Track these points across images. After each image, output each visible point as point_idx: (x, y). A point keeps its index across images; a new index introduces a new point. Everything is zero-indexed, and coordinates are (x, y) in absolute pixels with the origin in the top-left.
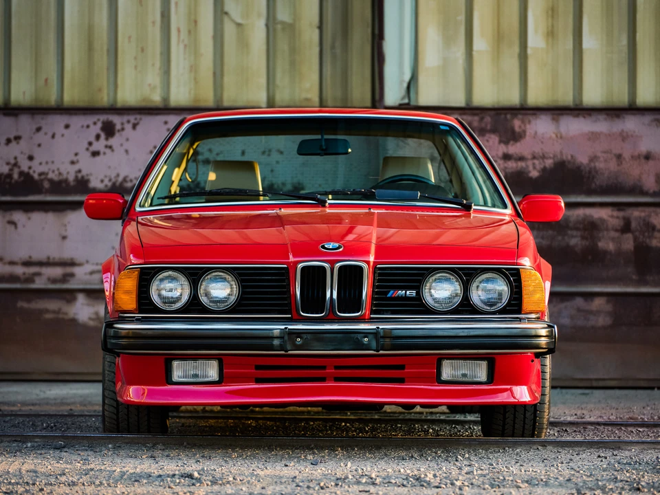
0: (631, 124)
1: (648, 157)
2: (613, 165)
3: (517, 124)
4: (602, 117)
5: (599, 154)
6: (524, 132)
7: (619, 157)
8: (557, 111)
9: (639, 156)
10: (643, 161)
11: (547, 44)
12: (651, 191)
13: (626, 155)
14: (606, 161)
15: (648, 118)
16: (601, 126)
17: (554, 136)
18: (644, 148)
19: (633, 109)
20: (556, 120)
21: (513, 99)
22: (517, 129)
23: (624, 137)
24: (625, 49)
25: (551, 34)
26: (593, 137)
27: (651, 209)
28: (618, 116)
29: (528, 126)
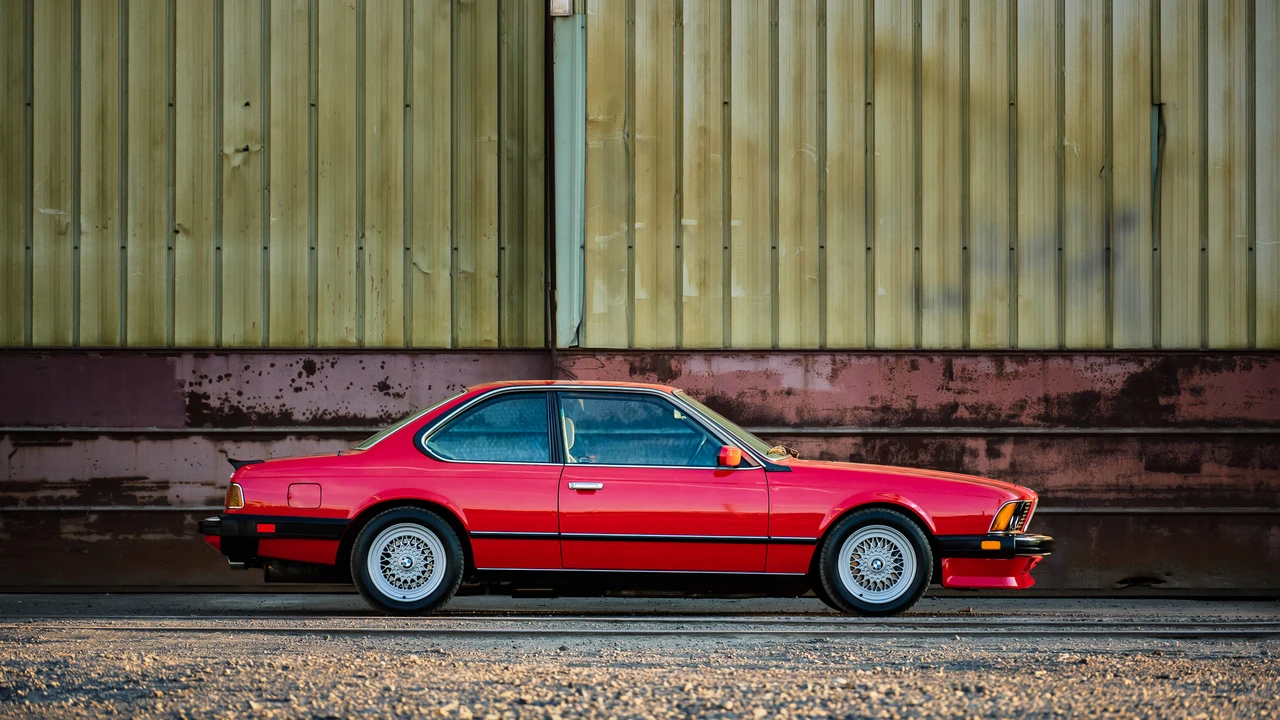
0: (774, 363)
1: (789, 392)
2: (758, 400)
3: (673, 363)
4: (749, 357)
5: (746, 390)
6: (680, 370)
7: (764, 392)
8: (709, 353)
9: (781, 392)
10: (785, 396)
11: (700, 291)
12: (792, 423)
13: (770, 391)
14: (752, 396)
15: (788, 359)
16: (748, 365)
17: (706, 374)
18: (785, 384)
19: (776, 351)
20: (708, 360)
21: (670, 342)
22: (673, 368)
23: (768, 375)
24: (769, 297)
25: (703, 284)
26: (741, 375)
27: (793, 439)
28: (763, 357)
29: (683, 366)
